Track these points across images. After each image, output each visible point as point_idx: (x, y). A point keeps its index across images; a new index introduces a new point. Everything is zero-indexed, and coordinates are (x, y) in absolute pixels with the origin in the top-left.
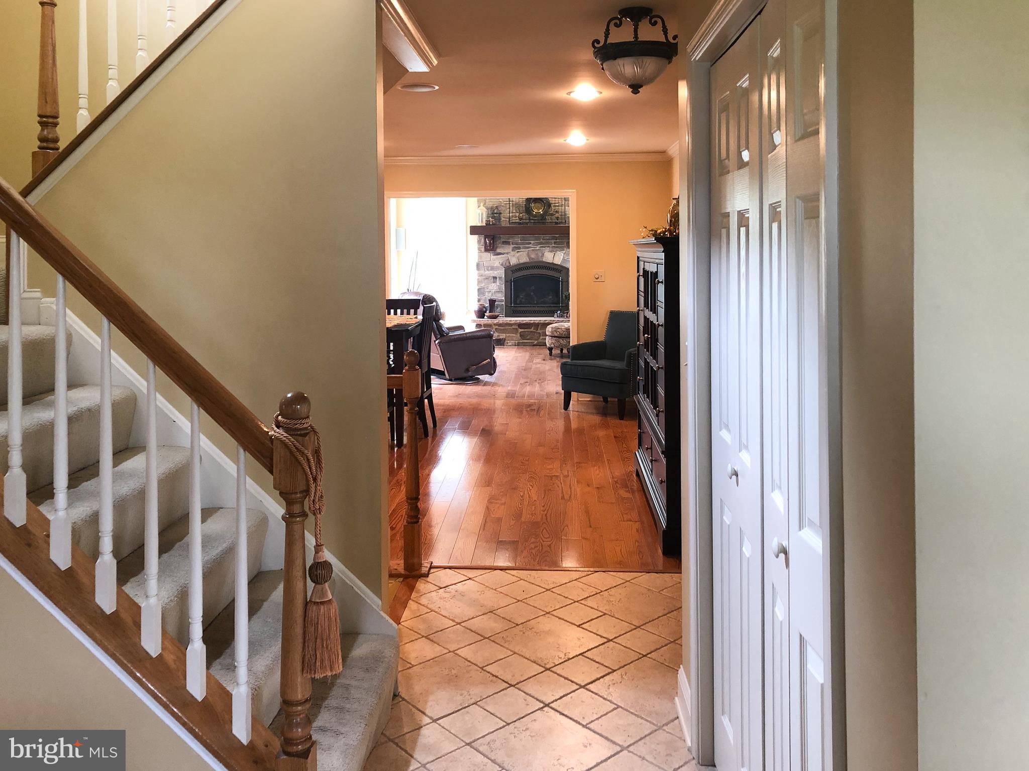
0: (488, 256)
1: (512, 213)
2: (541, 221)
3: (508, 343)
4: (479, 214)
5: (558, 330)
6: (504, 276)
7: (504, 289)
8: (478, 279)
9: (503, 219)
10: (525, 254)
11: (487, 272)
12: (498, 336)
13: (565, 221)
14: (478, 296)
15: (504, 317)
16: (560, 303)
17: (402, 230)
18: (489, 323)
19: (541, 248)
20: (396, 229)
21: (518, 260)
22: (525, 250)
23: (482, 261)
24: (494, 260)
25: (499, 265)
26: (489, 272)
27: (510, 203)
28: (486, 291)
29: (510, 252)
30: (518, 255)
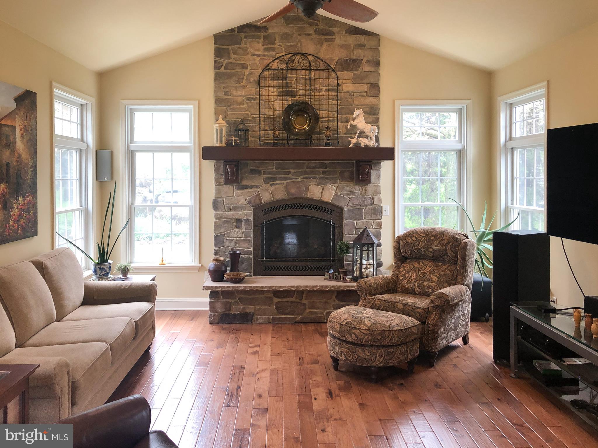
0: (228, 189)
1: (264, 130)
2: (303, 142)
3: (257, 319)
4: (217, 130)
5: (354, 331)
6: (252, 219)
7: (252, 235)
8: (215, 223)
9: (251, 139)
10: (282, 187)
11: (229, 213)
12: (244, 309)
13: (338, 142)
14: (216, 245)
15: (251, 276)
16: (331, 256)
17: (105, 152)
18: (230, 289)
19: (305, 180)
20: (97, 151)
21: (273, 196)
22: (282, 182)
23: (222, 197)
24: (238, 197)
25: (245, 203)
26: (232, 212)
27: (261, 116)
28: (226, 239)
29: (261, 185)
30: (272, 188)
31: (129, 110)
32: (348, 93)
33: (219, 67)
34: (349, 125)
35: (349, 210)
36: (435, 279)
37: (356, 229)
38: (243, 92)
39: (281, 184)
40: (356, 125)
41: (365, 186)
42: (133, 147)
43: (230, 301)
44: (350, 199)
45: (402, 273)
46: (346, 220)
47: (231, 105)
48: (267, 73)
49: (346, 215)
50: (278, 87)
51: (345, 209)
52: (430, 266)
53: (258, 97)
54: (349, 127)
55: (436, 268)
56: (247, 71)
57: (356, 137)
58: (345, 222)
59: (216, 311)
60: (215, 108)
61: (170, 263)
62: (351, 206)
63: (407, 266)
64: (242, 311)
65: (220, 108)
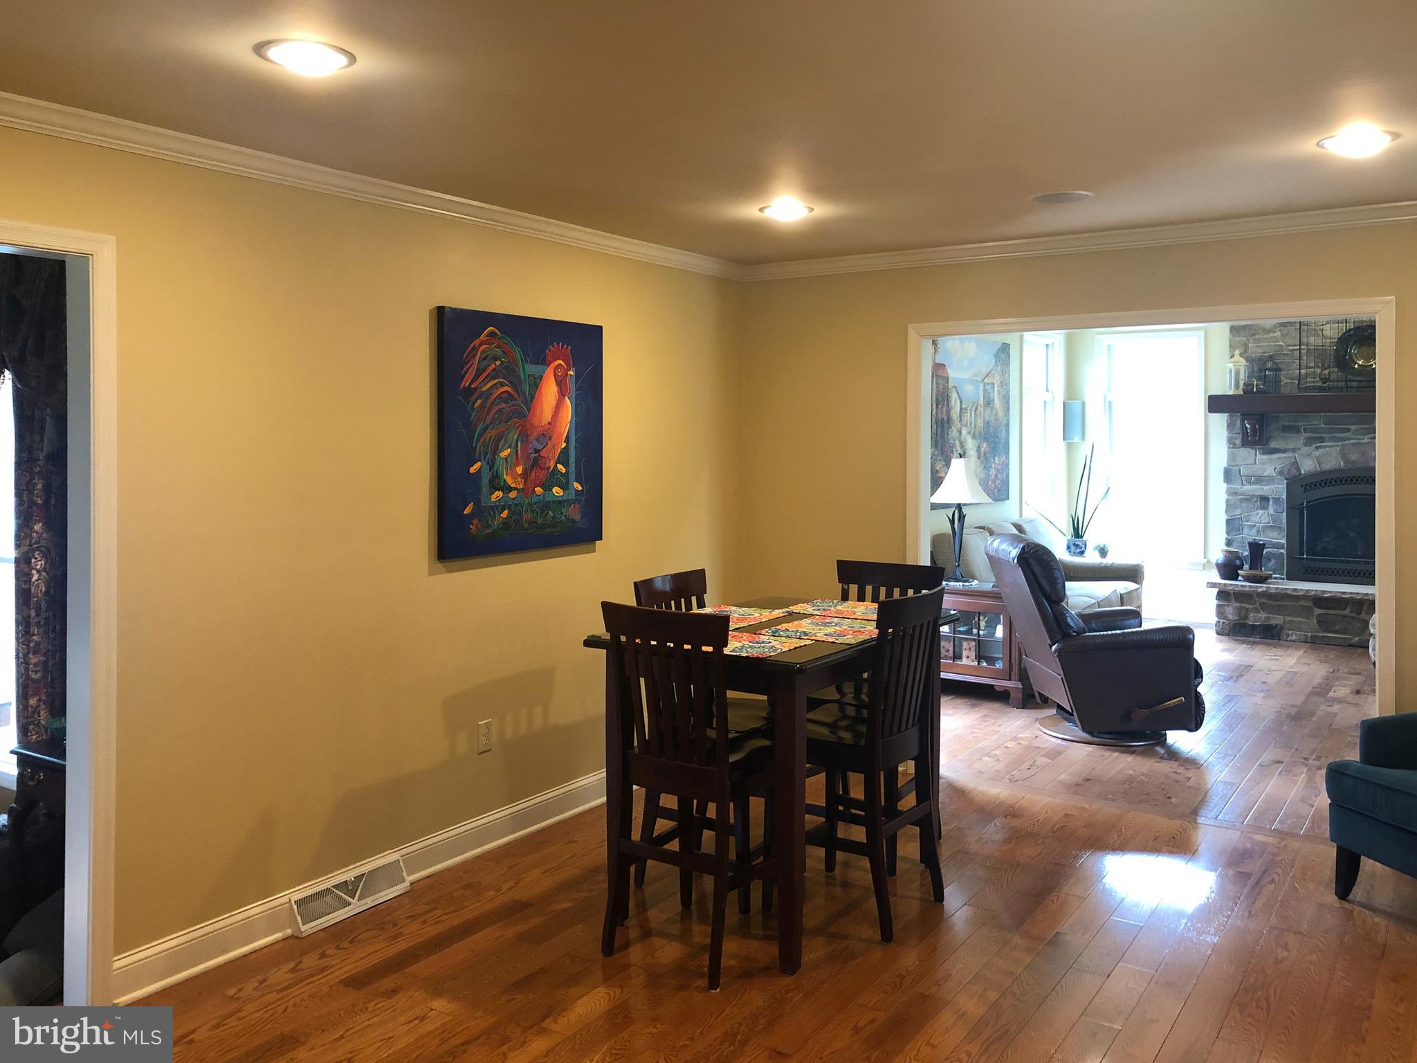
0: (1247, 454)
1: (1307, 368)
2: (1372, 384)
3: (1288, 635)
4: (1231, 371)
6: (1284, 497)
7: (1284, 521)
8: (1227, 501)
9: (1284, 381)
10: (1334, 452)
11: (1248, 487)
12: (1267, 619)
14: (1228, 533)
15: (1283, 579)
17: (1076, 405)
18: (1248, 591)
20: (1064, 403)
21: (1319, 465)
22: (1336, 444)
23: (1237, 465)
24: (1262, 464)
25: (1274, 474)
26: (1253, 487)
27: (1302, 347)
28: (1244, 525)
29: (1300, 448)
30: (1318, 453)
39: (1333, 446)
43: (1247, 606)
47: (1254, 335)
59: (1226, 618)
60: (1230, 340)
64: (1264, 621)
65: (1237, 339)
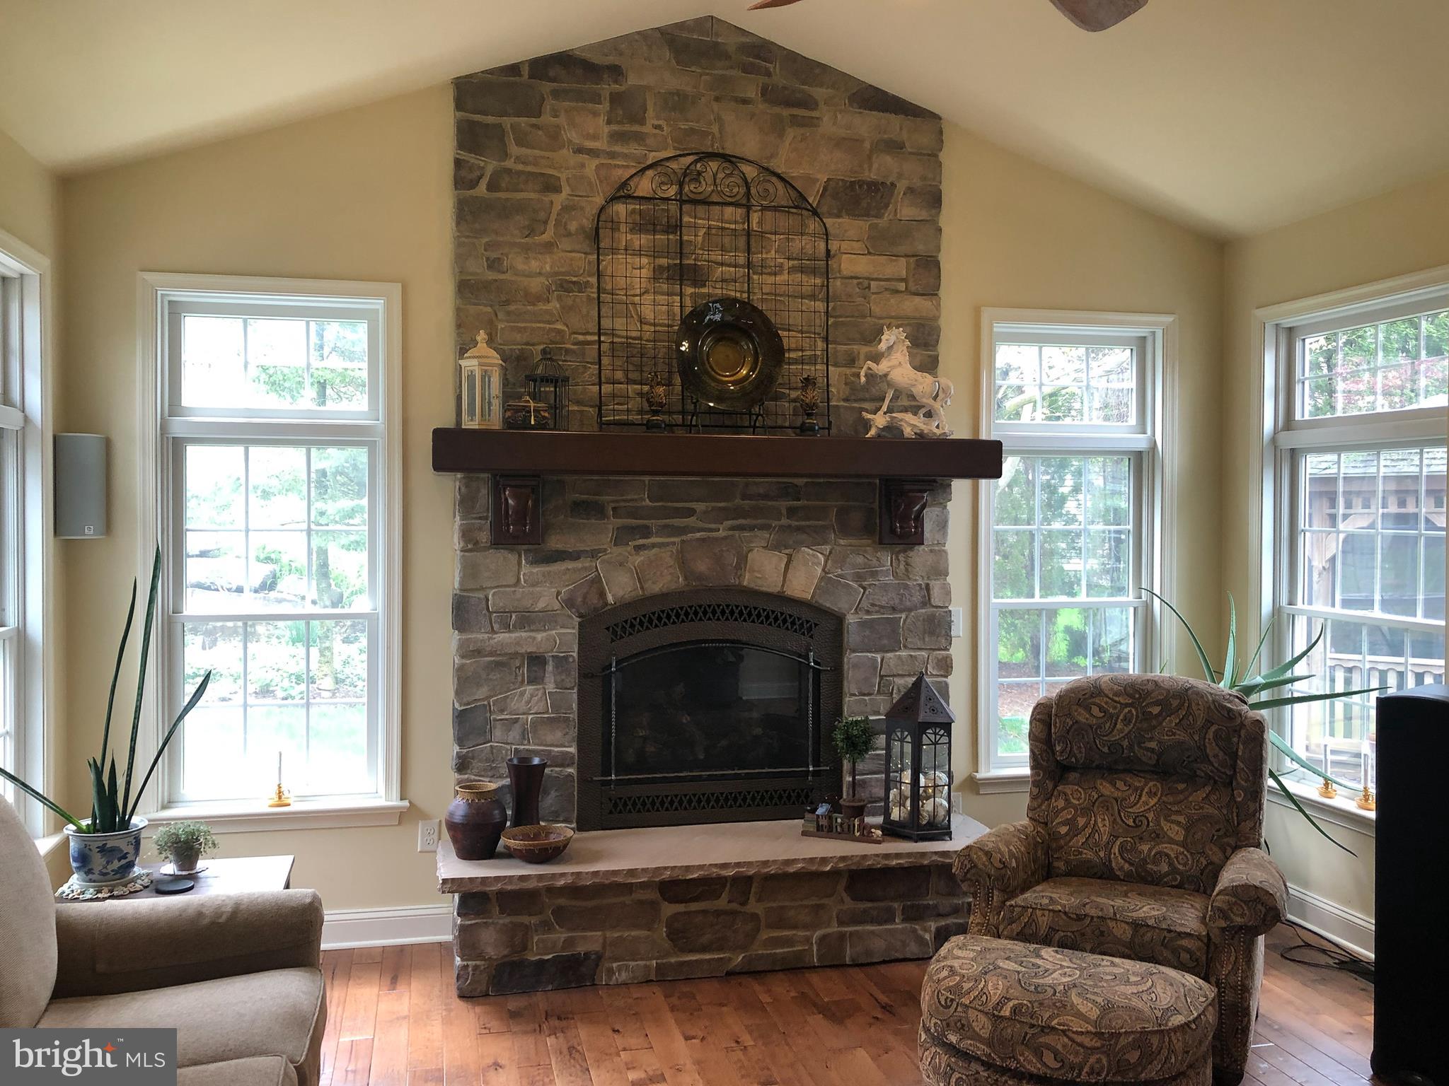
0: (502, 563)
1: (614, 381)
2: (733, 420)
3: (610, 972)
4: (470, 377)
6: (575, 654)
7: (575, 706)
8: (460, 668)
9: (576, 405)
10: (667, 557)
11: (503, 637)
12: (569, 942)
13: (830, 423)
14: (460, 741)
16: (810, 759)
17: (87, 442)
18: (531, 887)
19: (737, 533)
20: (54, 437)
21: (640, 582)
22: (672, 539)
23: (482, 589)
24: (533, 586)
25: (557, 606)
26: (513, 635)
27: (603, 338)
28: (495, 720)
29: (605, 550)
30: (639, 559)
31: (166, 304)
32: (855, 281)
33: (471, 181)
34: (862, 373)
35: (863, 624)
36: (1175, 831)
37: (881, 677)
38: (547, 264)
39: (668, 544)
40: (886, 375)
41: (905, 551)
42: (178, 427)
43: (525, 919)
44: (865, 589)
45: (1067, 815)
46: (854, 651)
47: (507, 303)
48: (621, 209)
49: (852, 636)
50: (655, 253)
51: (851, 619)
52: (1151, 794)
53: (594, 280)
54: (863, 379)
55: (1171, 799)
56: (559, 200)
57: (885, 408)
58: (850, 658)
59: (480, 956)
60: (460, 309)
61: (303, 798)
62: (868, 612)
63: (1074, 793)
64: (563, 949)
65: (472, 309)
